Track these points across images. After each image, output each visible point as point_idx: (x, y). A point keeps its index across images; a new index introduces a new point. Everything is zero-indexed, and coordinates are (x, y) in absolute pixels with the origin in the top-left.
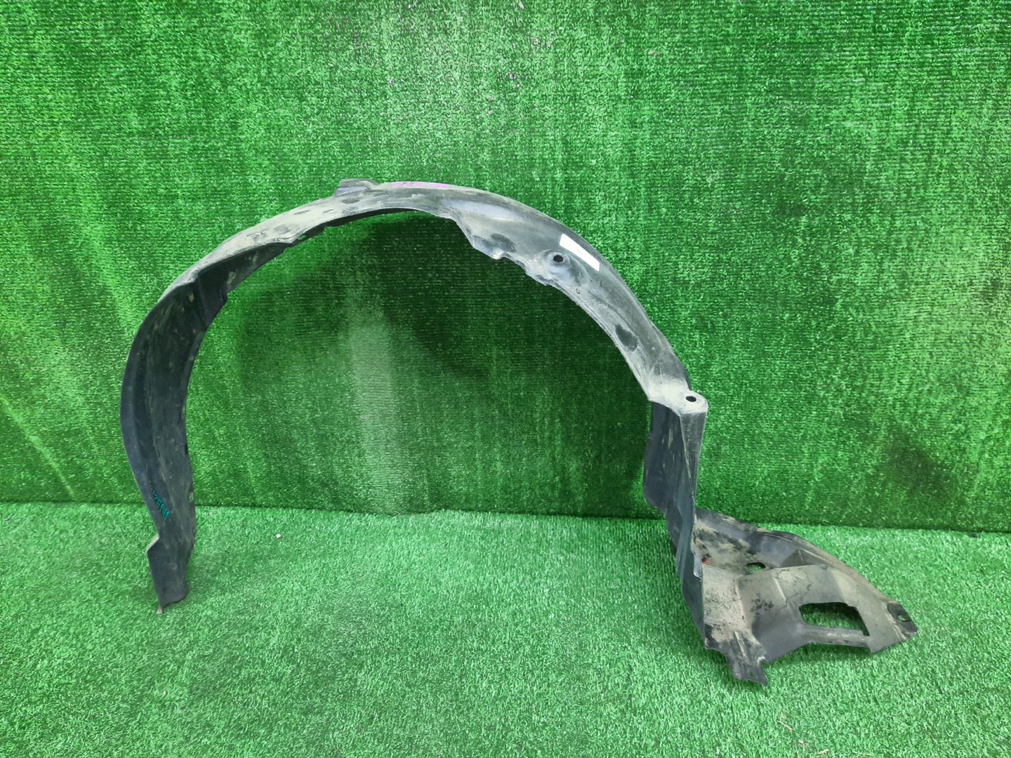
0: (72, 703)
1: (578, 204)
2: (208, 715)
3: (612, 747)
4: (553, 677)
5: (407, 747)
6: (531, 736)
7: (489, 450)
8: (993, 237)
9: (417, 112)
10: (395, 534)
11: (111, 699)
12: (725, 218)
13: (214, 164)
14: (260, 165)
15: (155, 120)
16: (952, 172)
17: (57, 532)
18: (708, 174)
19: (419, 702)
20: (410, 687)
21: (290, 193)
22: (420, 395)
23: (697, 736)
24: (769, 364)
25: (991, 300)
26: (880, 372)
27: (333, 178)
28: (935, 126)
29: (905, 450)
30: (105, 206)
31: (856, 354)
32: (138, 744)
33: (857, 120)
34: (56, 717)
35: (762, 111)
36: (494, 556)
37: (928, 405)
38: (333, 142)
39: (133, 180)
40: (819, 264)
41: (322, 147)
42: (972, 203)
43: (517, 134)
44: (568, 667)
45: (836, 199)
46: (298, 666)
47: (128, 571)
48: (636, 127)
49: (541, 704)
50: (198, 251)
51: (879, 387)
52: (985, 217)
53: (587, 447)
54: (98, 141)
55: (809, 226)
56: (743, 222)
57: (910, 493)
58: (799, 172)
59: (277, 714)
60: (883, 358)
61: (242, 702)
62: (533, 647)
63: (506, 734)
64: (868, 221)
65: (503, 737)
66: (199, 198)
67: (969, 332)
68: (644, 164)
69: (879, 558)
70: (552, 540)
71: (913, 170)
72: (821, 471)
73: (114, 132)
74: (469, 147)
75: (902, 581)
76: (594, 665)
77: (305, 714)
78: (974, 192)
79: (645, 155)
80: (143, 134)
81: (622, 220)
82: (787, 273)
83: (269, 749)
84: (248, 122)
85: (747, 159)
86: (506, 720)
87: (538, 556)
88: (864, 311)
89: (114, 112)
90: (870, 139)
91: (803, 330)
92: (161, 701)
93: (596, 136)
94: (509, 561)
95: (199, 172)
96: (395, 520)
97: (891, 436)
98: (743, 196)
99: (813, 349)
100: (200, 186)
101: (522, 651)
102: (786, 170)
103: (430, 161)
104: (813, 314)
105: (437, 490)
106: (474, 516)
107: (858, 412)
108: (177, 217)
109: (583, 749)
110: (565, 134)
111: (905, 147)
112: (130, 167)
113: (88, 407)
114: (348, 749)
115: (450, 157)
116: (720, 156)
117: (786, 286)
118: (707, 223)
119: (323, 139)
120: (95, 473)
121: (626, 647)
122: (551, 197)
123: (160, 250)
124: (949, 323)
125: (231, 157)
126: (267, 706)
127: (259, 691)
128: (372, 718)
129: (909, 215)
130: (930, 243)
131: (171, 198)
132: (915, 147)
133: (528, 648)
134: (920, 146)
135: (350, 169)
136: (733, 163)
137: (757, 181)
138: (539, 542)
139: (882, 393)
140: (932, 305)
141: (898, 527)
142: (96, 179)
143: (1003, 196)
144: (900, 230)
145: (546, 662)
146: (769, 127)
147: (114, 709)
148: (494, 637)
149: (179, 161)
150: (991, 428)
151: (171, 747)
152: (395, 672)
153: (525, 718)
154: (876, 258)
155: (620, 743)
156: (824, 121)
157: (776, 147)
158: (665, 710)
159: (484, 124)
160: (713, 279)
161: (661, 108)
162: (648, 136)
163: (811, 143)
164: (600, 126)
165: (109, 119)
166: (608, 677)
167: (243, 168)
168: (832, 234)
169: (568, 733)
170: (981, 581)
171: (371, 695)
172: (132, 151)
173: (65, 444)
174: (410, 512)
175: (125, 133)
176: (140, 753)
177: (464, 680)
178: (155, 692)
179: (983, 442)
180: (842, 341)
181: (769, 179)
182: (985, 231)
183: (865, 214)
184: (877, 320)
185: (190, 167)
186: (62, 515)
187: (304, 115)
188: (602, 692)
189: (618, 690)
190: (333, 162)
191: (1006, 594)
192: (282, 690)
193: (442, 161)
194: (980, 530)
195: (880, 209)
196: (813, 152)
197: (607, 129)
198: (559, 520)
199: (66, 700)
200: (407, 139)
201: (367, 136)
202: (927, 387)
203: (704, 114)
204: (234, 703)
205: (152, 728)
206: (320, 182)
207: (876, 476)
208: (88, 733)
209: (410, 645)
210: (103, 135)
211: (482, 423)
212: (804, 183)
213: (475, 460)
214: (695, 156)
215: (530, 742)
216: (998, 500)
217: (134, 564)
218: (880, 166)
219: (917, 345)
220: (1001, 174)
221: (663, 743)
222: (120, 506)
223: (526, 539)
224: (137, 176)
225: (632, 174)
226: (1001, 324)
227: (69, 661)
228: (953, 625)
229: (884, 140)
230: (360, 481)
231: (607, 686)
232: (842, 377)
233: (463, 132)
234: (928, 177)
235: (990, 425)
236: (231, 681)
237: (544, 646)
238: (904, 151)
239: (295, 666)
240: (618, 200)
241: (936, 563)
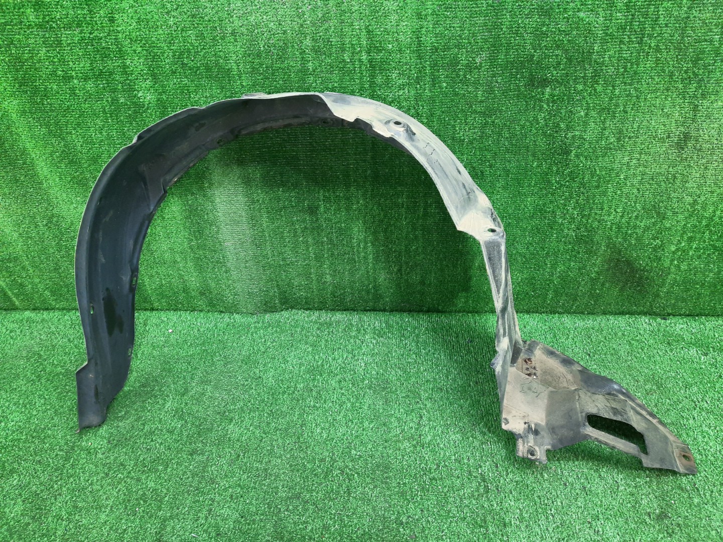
0: (23, 452)
1: (379, 80)
2: (122, 458)
3: (407, 470)
4: (366, 424)
5: (263, 475)
6: (350, 465)
7: (321, 266)
8: (686, 101)
9: (254, 7)
10: (255, 327)
11: (52, 449)
12: (491, 90)
13: (98, 51)
14: (135, 51)
15: (48, 15)
16: (658, 52)
17: (8, 332)
18: (477, 55)
19: (272, 444)
20: (266, 434)
21: (160, 73)
22: (268, 226)
23: (466, 461)
24: (522, 201)
25: (683, 149)
26: (602, 204)
27: (193, 61)
28: (647, 15)
29: (618, 260)
30: (17, 85)
31: (585, 191)
32: (72, 480)
33: (588, 11)
34: (12, 463)
35: (517, 4)
36: (327, 341)
37: (635, 227)
38: (190, 32)
39: (37, 64)
40: (559, 125)
41: (182, 36)
42: (671, 75)
43: (331, 24)
44: (377, 417)
45: (571, 73)
46: (186, 422)
47: (61, 358)
48: (422, 18)
49: (358, 443)
50: (93, 120)
51: (601, 215)
52: (681, 86)
53: (391, 263)
54: (4, 32)
55: (552, 95)
56: (503, 93)
57: (622, 290)
58: (545, 53)
59: (171, 455)
60: (604, 194)
61: (146, 448)
62: (353, 404)
63: (333, 464)
64: (595, 90)
65: (331, 466)
66: (90, 78)
67: (666, 173)
68: (428, 48)
69: (597, 336)
70: (367, 329)
71: (629, 50)
72: (559, 277)
73: (16, 25)
74: (295, 34)
75: (613, 352)
76: (396, 415)
77: (191, 455)
78: (673, 67)
79: (429, 40)
80: (40, 26)
81: (413, 92)
82: (535, 131)
83: (165, 480)
84: (122, 16)
85: (506, 43)
86: (333, 454)
87: (357, 340)
88: (591, 159)
89: (14, 8)
90: (597, 26)
91: (547, 174)
92: (87, 449)
93: (392, 26)
94: (337, 345)
95: (88, 58)
96: (255, 318)
97: (609, 250)
98: (503, 73)
99: (554, 188)
100: (89, 68)
101: (345, 407)
102: (535, 52)
103: (266, 47)
104: (554, 162)
105: (285, 295)
106: (312, 313)
107: (586, 234)
108: (74, 93)
109: (386, 473)
110: (368, 24)
111: (623, 32)
112: (32, 53)
113: (21, 240)
114: (221, 478)
115: (281, 44)
116: (486, 41)
117: (534, 141)
118: (477, 94)
119: (182, 30)
120: (32, 288)
121: (418, 402)
122: (359, 74)
123: (63, 120)
124: (652, 166)
125: (112, 45)
126: (164, 450)
127: (158, 440)
128: (239, 456)
129: (625, 85)
130: (640, 107)
131: (67, 78)
132: (631, 32)
133: (349, 405)
134: (635, 31)
135: (205, 53)
136: (495, 47)
137: (514, 61)
138: (358, 331)
139: (603, 220)
140: (641, 154)
141: (611, 313)
142: (6, 63)
143: (695, 69)
144: (618, 97)
145: (362, 414)
146: (522, 17)
147: (54, 456)
148: (326, 397)
149: (71, 49)
150: (679, 242)
151: (95, 481)
152: (255, 424)
153: (346, 453)
154: (600, 119)
155: (412, 468)
156: (563, 12)
157: (527, 33)
158: (444, 445)
159: (305, 16)
160: (481, 137)
161: (440, 3)
162: (431, 26)
163: (554, 30)
164: (394, 17)
165: (11, 14)
166: (405, 423)
167: (121, 54)
168: (568, 101)
169: (376, 462)
170: (668, 350)
171: (238, 440)
172: (33, 41)
173: (7, 267)
174: (266, 311)
175: (25, 25)
176: (74, 485)
177: (304, 428)
178: (83, 444)
179: (674, 253)
180: (575, 181)
181: (522, 59)
182: (681, 96)
183: (593, 85)
184: (600, 165)
185: (80, 54)
186: (12, 319)
187: (166, 10)
188: (400, 434)
189: (412, 432)
190: (191, 48)
191: (684, 359)
192: (175, 439)
193: (275, 46)
194: (669, 315)
195: (604, 81)
196: (555, 37)
197: (400, 20)
198: (373, 314)
199: (19, 451)
200: (247, 29)
201: (216, 27)
202: (635, 214)
203: (473, 7)
204: (141, 449)
205: (82, 468)
206: (182, 64)
207: (597, 279)
208: (35, 473)
209: (266, 405)
210: (8, 27)
211: (315, 247)
212: (549, 62)
213: (310, 274)
214: (467, 41)
215: (350, 469)
216: (683, 294)
217: (65, 353)
218: (605, 47)
219: (628, 184)
220: (693, 52)
221: (442, 466)
222: (54, 312)
223: (349, 328)
224: (39, 61)
225: (419, 56)
226: (689, 166)
227: (20, 424)
228: (646, 381)
229: (608, 27)
230: (228, 291)
231: (404, 429)
232: (574, 208)
233: (290, 23)
234: (640, 56)
235: (679, 241)
236: (138, 434)
237: (361, 403)
238: (623, 35)
239: (183, 422)
240: (409, 77)
241: (637, 338)
